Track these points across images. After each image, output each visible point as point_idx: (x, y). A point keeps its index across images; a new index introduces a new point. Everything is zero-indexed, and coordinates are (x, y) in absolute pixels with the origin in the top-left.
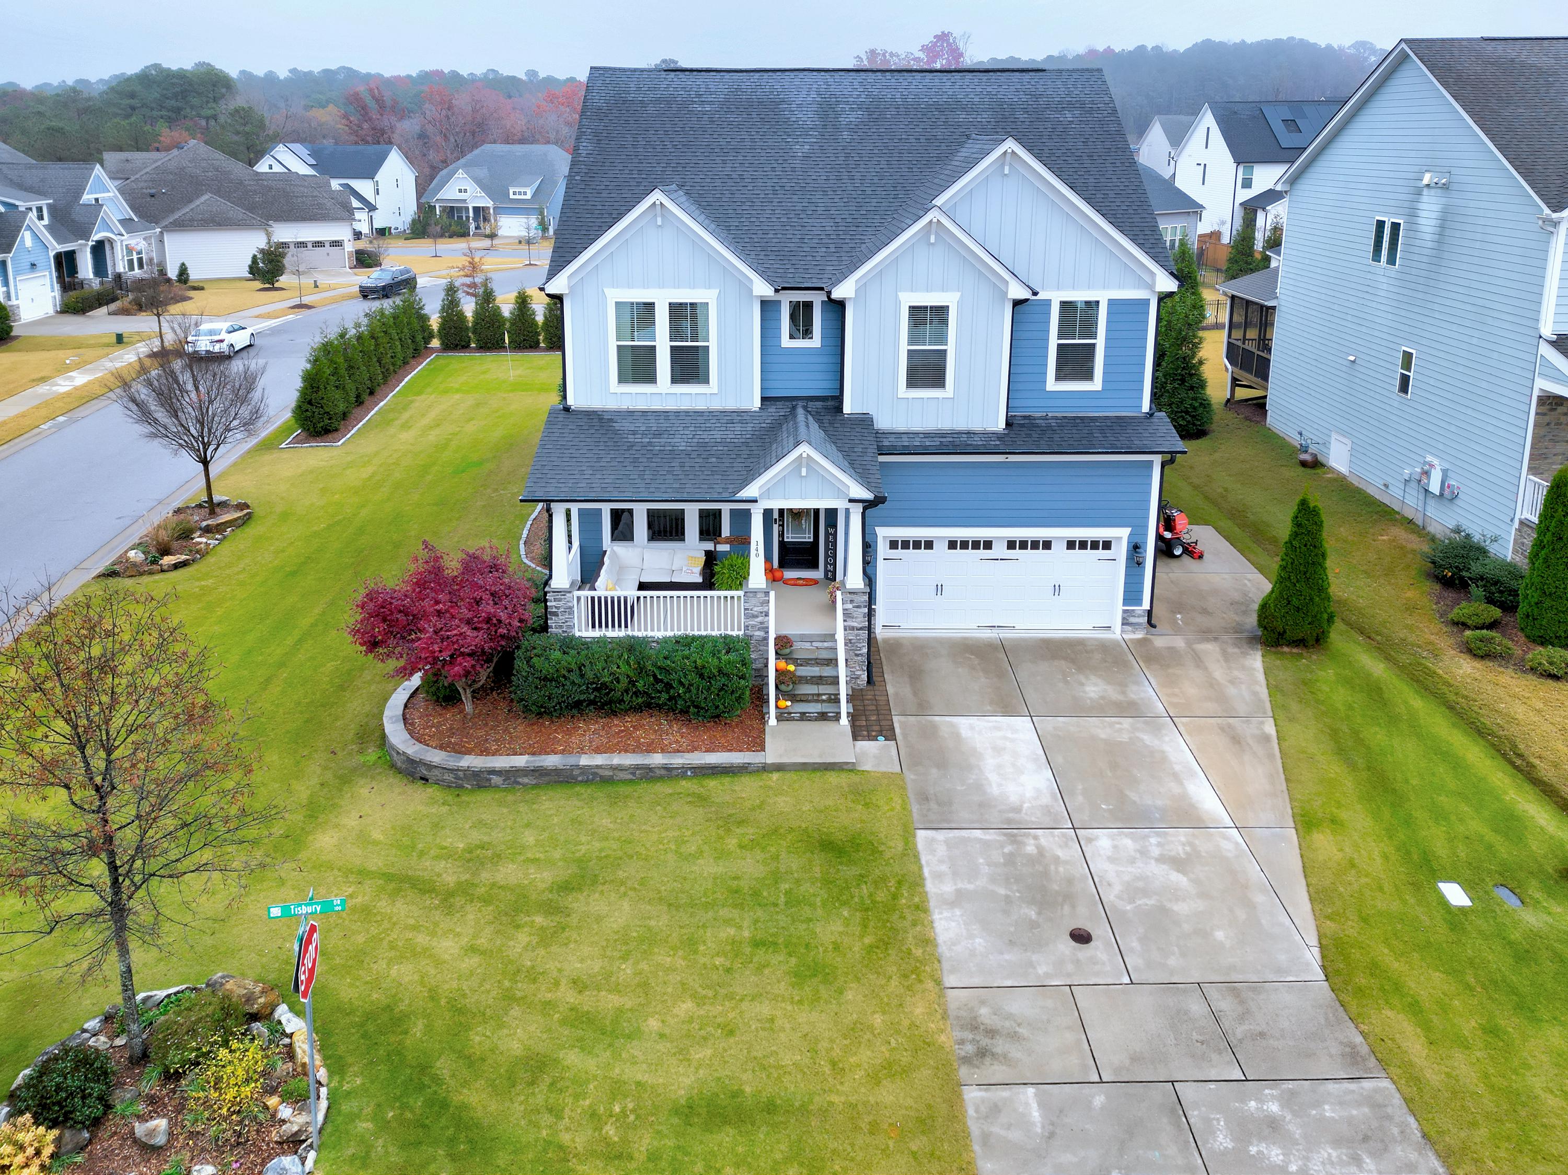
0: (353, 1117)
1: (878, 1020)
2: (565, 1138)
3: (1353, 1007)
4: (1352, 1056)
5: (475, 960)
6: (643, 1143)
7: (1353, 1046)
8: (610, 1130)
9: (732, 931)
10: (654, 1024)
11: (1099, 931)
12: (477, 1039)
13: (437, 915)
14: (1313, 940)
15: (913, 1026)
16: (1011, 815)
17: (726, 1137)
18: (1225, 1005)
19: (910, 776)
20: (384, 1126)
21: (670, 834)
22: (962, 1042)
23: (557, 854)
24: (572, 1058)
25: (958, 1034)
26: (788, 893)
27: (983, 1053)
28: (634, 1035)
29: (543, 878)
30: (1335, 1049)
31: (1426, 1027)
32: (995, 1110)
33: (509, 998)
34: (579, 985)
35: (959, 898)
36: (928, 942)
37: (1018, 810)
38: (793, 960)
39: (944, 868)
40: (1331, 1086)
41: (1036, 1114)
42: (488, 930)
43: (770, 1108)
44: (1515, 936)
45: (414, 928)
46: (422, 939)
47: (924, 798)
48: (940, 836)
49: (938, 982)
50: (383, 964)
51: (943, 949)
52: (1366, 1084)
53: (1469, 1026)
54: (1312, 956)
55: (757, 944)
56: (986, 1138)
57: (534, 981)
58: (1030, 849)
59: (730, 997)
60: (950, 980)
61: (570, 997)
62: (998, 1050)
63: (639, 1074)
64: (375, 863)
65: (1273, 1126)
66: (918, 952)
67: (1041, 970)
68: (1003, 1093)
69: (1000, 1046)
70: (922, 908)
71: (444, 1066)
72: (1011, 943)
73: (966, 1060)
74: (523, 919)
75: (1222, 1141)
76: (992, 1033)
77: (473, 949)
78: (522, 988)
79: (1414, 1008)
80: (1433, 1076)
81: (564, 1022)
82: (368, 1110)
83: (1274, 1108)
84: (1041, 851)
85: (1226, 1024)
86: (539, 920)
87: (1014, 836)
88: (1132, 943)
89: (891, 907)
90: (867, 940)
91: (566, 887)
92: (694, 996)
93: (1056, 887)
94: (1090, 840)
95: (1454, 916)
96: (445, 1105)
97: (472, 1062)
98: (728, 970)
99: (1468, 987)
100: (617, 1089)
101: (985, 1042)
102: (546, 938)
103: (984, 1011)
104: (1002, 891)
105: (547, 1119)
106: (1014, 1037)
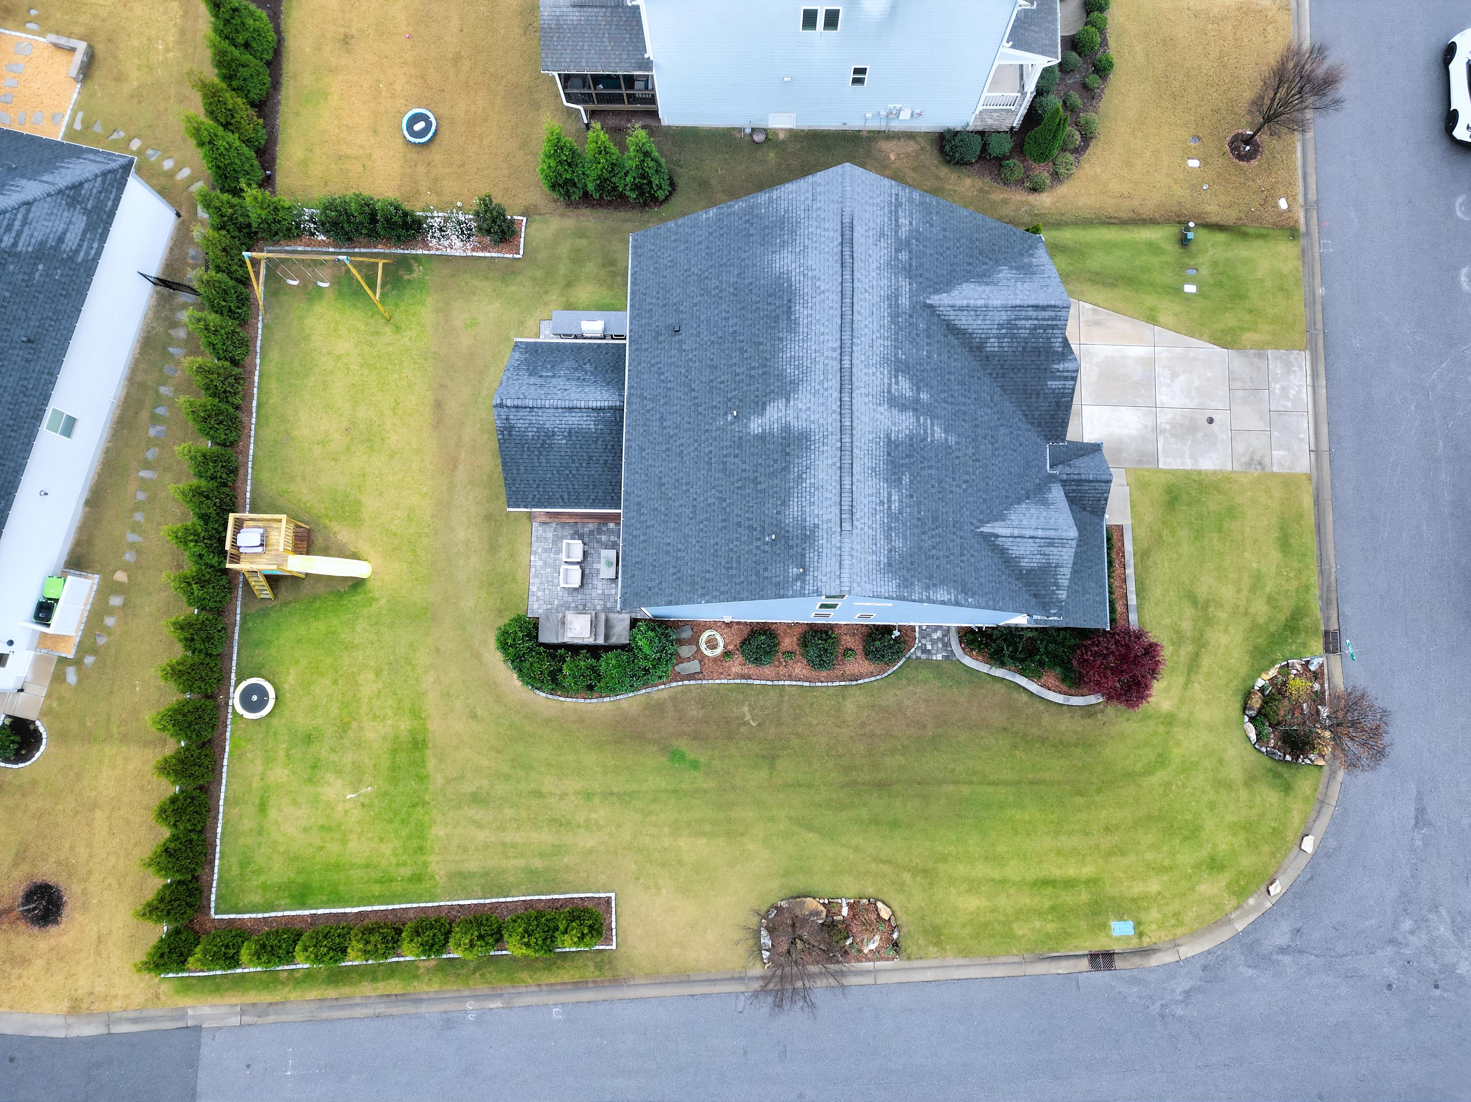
0: (1291, 652)
1: (1249, 494)
2: (1295, 587)
3: (1241, 347)
4: (1260, 356)
5: (1231, 629)
6: (1296, 565)
7: (1255, 354)
8: (1292, 575)
9: (1215, 540)
10: (1254, 565)
11: (1209, 414)
12: (1261, 621)
13: (1209, 647)
14: (1212, 346)
15: (1251, 483)
16: (1149, 429)
17: (1292, 541)
18: (1239, 385)
19: (1127, 465)
20: (1294, 642)
21: (1166, 564)
22: (1256, 469)
23: (1176, 608)
24: (1268, 589)
25: (1253, 469)
26: (1196, 519)
27: (1260, 463)
28: (1259, 570)
29: (1189, 611)
30: (1256, 360)
31: (1249, 330)
32: (1280, 464)
33: (1246, 613)
34: (1239, 591)
35: (1192, 457)
36: (1215, 473)
37: (1146, 427)
38: (1226, 519)
39: (1179, 461)
40: (1270, 367)
41: (1282, 453)
42: (1216, 627)
43: (1282, 528)
44: (1212, 281)
45: (1216, 654)
46: (1221, 650)
47: (1140, 461)
48: (1161, 459)
49: (1232, 472)
50: (1233, 661)
51: (1217, 468)
52: (1270, 357)
53: (1248, 317)
54: (1218, 349)
55: (1220, 531)
56: (1289, 468)
57: (1238, 607)
58: (1168, 427)
59: (1243, 541)
60: (1230, 468)
61: (1245, 593)
62: (1259, 458)
63: (1273, 569)
64: (1182, 680)
65: (1283, 388)
66: (1219, 477)
67: (1225, 438)
68: (1275, 460)
69: (1257, 457)
70: (1199, 472)
71: (1273, 629)
72: (1214, 445)
73: (1263, 469)
74: (1211, 615)
75: (1289, 404)
76: (1252, 459)
77: (1226, 631)
78: (1242, 610)
79: (1242, 329)
80: (1268, 338)
81: (1255, 594)
82: (1289, 647)
83: (1278, 386)
84: (1167, 423)
85: (1247, 387)
86: (1211, 609)
87: (1161, 431)
88: (1213, 405)
89: (1200, 484)
90: (1215, 493)
91: (1194, 602)
92: (1243, 552)
93: (1187, 423)
94: (1162, 403)
95: (1200, 294)
96: (1286, 625)
97: (1271, 619)
98: (1232, 541)
99: (1232, 308)
100: (1279, 574)
101: (1255, 462)
102: (1219, 605)
103: (1243, 460)
104: (1190, 442)
105: (1289, 594)
106: (1253, 452)
